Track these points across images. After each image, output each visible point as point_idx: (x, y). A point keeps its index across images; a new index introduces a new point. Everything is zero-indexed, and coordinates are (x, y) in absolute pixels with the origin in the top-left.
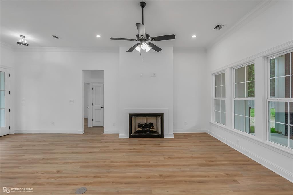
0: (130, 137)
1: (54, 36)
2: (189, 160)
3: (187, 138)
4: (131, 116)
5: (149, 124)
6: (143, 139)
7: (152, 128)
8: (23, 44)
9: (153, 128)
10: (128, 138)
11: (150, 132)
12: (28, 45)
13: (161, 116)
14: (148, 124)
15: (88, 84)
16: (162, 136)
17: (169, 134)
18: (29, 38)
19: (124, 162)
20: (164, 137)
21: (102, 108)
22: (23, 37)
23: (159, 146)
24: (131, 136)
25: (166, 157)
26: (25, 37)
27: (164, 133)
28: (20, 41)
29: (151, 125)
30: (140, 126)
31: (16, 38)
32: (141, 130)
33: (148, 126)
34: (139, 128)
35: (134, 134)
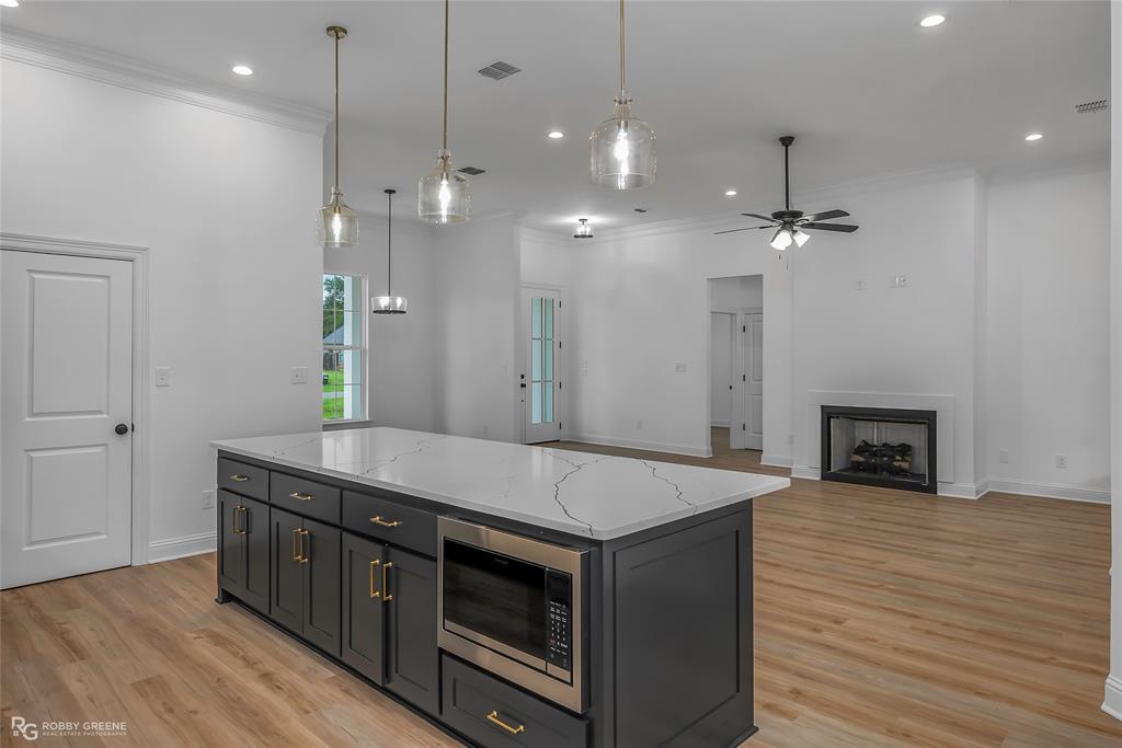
0: (823, 477)
1: (636, 210)
4: (829, 414)
5: (899, 446)
7: (898, 458)
8: (583, 236)
9: (903, 460)
10: (819, 479)
11: (901, 472)
12: (591, 236)
13: (927, 420)
14: (894, 447)
17: (955, 484)
18: (595, 220)
22: (583, 220)
24: (827, 475)
26: (586, 220)
27: (940, 477)
28: (579, 232)
29: (905, 450)
30: (865, 449)
31: (571, 227)
32: (862, 459)
33: (890, 453)
34: (855, 453)
35: (840, 470)
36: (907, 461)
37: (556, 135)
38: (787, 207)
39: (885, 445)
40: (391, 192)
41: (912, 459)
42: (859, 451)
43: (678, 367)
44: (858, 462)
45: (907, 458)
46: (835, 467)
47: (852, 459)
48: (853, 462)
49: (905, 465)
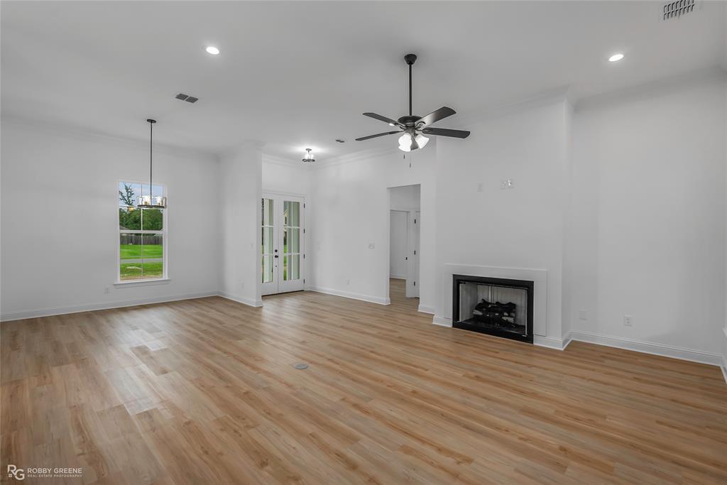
0: (454, 325)
1: (337, 141)
2: (520, 396)
4: (459, 281)
5: (507, 304)
7: (506, 314)
8: (309, 160)
9: (509, 316)
10: (451, 326)
11: (507, 324)
12: (314, 161)
13: (528, 287)
14: (504, 305)
15: (407, 212)
16: (529, 339)
18: (316, 150)
19: (388, 357)
20: (535, 344)
22: (309, 150)
23: (497, 355)
24: (457, 324)
25: (473, 374)
26: (311, 150)
27: (536, 331)
28: (306, 158)
29: (511, 308)
30: (483, 305)
31: (301, 155)
32: (480, 314)
33: (500, 309)
34: (476, 309)
35: (466, 321)
36: (512, 317)
37: (213, 50)
38: (411, 114)
39: (497, 303)
40: (152, 121)
41: (516, 315)
42: (479, 307)
43: (370, 245)
44: (478, 316)
45: (513, 315)
46: (462, 318)
47: (474, 313)
48: (474, 315)
49: (511, 320)
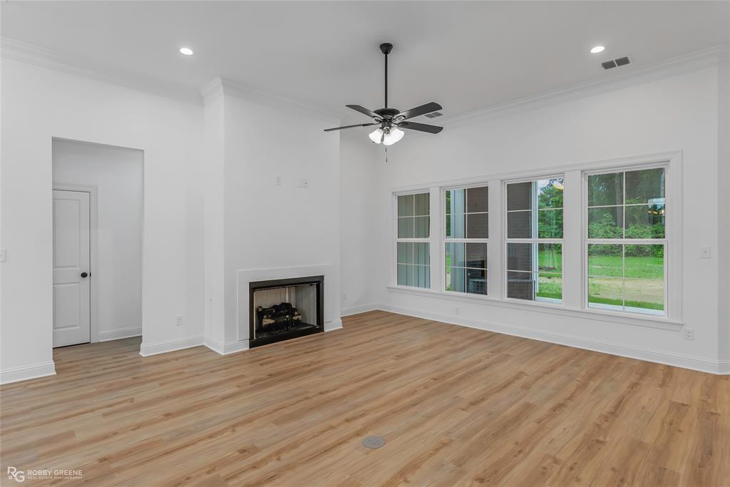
3: (366, 323)
6: (287, 343)
13: (317, 283)
16: (320, 328)
17: (333, 322)
20: (325, 331)
21: (84, 275)
27: (326, 319)
32: (273, 322)
47: (265, 323)
